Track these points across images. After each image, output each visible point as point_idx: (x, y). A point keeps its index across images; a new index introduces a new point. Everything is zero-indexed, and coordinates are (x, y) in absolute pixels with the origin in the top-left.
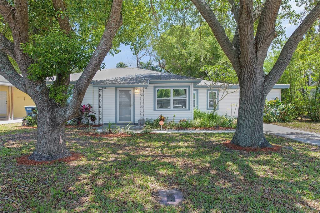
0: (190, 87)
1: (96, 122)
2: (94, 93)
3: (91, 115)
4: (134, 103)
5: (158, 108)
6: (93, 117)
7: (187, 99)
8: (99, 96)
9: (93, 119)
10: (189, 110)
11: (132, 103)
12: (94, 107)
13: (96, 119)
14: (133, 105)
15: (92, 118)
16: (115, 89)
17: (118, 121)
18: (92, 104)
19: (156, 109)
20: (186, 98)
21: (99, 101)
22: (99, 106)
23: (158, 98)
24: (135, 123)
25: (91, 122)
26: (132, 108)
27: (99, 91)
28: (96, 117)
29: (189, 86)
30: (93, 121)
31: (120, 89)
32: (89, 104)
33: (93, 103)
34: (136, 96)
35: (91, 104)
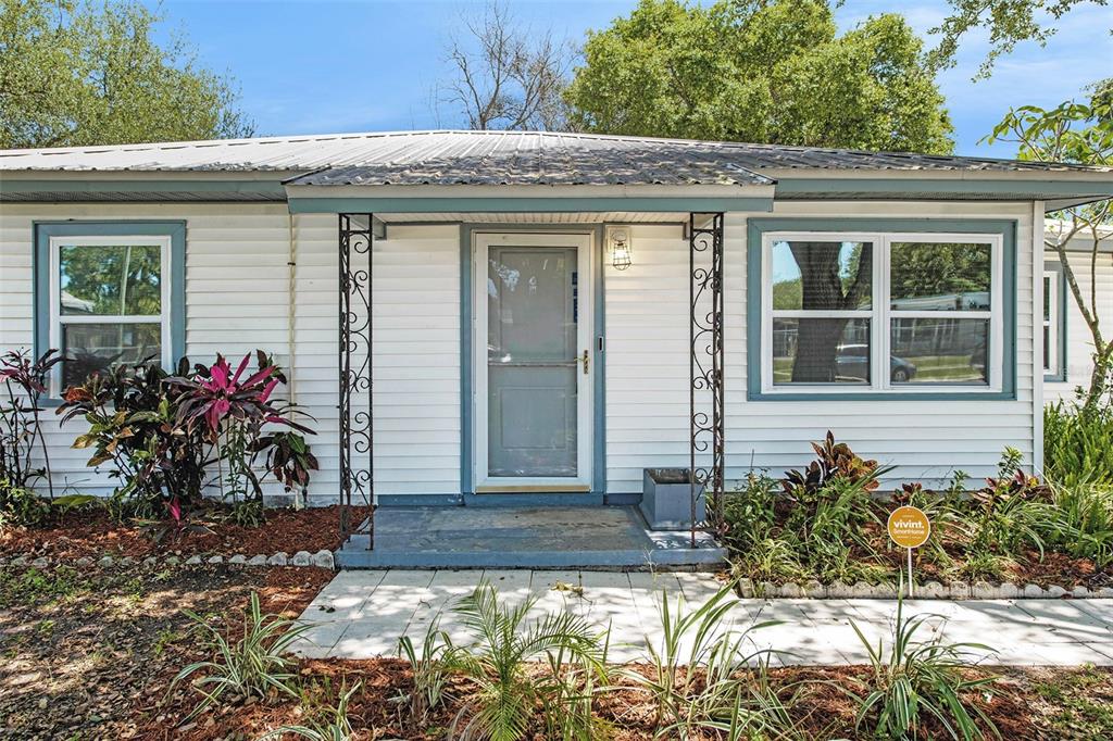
0: (1021, 230)
1: (312, 490)
2: (300, 270)
3: (280, 434)
4: (600, 344)
5: (777, 380)
6: (294, 455)
7: (996, 316)
8: (344, 287)
9: (291, 464)
10: (1011, 394)
11: (585, 342)
12: (300, 375)
13: (314, 464)
14: (591, 356)
15: (280, 460)
16: (455, 242)
17: (482, 480)
18: (283, 350)
19: (767, 387)
20: (987, 308)
21: (344, 332)
22: (344, 376)
23: (776, 307)
24: (610, 490)
25: (273, 488)
26: (585, 383)
27: (344, 250)
28: (314, 452)
29: (1014, 224)
30: (293, 477)
31: (497, 240)
32: (261, 354)
33: (292, 342)
34: (619, 292)
35: (276, 349)
